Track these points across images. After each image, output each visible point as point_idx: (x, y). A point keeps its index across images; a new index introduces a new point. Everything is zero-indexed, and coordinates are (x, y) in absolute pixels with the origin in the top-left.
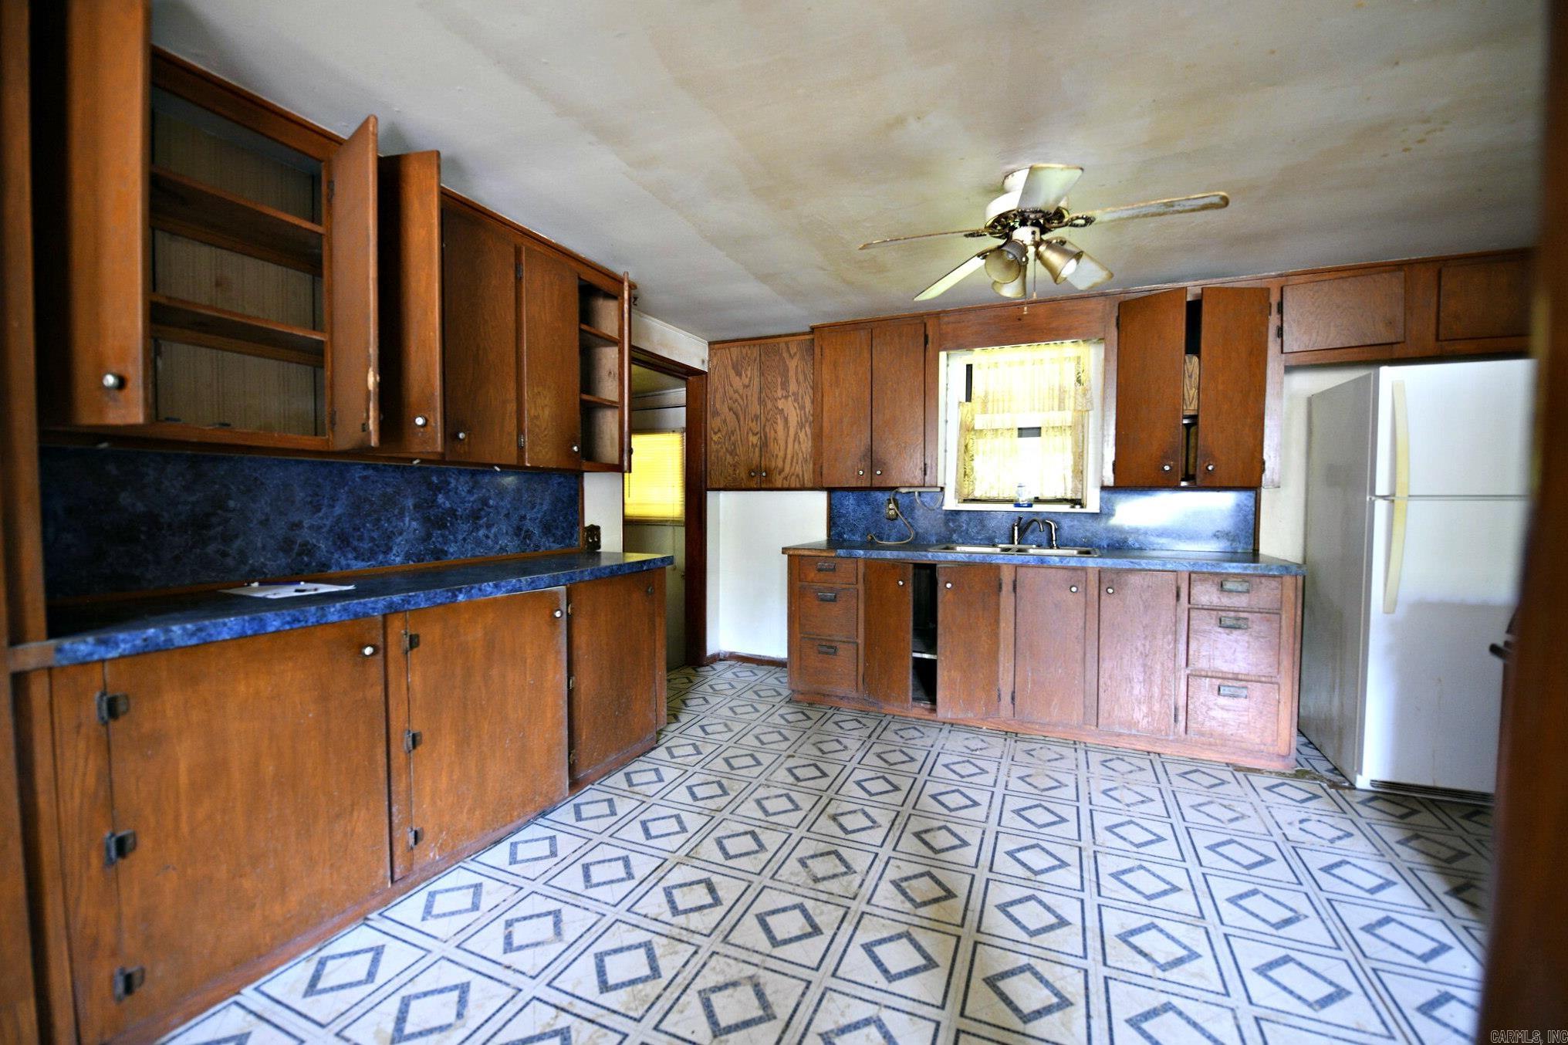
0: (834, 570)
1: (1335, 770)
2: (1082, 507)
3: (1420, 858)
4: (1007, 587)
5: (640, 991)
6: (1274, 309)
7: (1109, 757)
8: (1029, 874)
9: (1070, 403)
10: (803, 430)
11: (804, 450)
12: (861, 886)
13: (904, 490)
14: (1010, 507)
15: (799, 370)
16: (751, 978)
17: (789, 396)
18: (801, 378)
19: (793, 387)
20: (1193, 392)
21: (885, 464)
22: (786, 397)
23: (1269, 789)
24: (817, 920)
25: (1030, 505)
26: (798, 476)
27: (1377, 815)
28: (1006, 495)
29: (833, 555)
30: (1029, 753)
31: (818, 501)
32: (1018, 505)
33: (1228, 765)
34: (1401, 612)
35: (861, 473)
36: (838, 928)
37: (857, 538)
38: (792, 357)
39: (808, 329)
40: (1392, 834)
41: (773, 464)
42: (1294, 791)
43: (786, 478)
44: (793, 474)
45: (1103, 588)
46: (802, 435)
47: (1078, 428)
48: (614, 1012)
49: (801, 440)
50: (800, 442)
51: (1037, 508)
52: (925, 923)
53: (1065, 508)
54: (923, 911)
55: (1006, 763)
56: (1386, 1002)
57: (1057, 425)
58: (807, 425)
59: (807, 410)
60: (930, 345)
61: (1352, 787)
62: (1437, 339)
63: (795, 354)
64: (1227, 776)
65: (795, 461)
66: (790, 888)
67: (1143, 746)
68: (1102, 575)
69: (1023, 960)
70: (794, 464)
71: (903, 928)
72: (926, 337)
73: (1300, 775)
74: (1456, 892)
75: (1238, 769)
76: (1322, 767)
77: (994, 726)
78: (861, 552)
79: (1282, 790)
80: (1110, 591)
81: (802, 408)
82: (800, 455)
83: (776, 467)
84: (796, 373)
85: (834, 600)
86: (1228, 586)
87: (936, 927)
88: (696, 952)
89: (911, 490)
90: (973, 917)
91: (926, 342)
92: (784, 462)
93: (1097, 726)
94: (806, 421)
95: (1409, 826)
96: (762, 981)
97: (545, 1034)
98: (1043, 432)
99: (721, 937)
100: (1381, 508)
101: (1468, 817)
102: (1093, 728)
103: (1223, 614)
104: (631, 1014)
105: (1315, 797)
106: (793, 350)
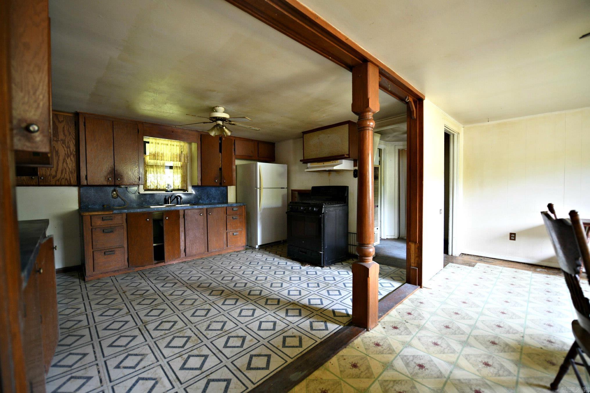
0: (112, 219)
1: (250, 247)
2: (188, 192)
3: (273, 254)
4: (181, 217)
5: (192, 340)
6: (233, 145)
7: (213, 258)
8: (230, 281)
9: (183, 159)
10: (69, 158)
11: (70, 167)
12: (203, 300)
13: (123, 186)
14: (164, 192)
15: (65, 129)
16: (211, 322)
17: (58, 141)
18: (66, 132)
19: (61, 136)
20: (221, 162)
21: (121, 176)
22: (57, 141)
23: (245, 253)
24: (206, 308)
25: (172, 191)
26: (66, 179)
27: (262, 251)
28: (162, 188)
29: (111, 213)
30: (194, 263)
31: (73, 192)
32: (167, 191)
33: (235, 252)
34: (262, 210)
35: (110, 179)
36: (212, 306)
37: (97, 207)
38: (60, 122)
39: (73, 111)
40: (268, 253)
41: (48, 173)
42: (249, 252)
43: (58, 180)
44: (63, 178)
45: (208, 213)
46: (68, 161)
47: (183, 167)
48: (194, 346)
49: (68, 163)
50: (67, 164)
51: (174, 192)
52: (226, 296)
53: (182, 192)
54: (222, 295)
55: (193, 268)
56: (288, 270)
57: (178, 166)
58: (72, 156)
59: (71, 149)
60: (140, 133)
61: (255, 248)
62: (258, 157)
63: (62, 121)
64: (236, 253)
65: (64, 172)
66: (189, 309)
67: (217, 254)
68: (208, 210)
69: (249, 290)
70: (64, 174)
71: (224, 299)
72: (138, 130)
73: (246, 249)
74: (281, 256)
75: (237, 252)
76: (248, 247)
77: (177, 262)
78: (126, 211)
79: (247, 252)
80: (210, 214)
81: (68, 147)
82: (68, 169)
83: (50, 175)
84: (64, 131)
85: (112, 232)
86: (234, 209)
87: (229, 295)
88: (190, 329)
89: (126, 186)
90: (232, 290)
91: (138, 132)
92: (56, 172)
93: (208, 251)
94: (71, 154)
95: (268, 251)
96: (214, 321)
97: (186, 360)
98: (174, 168)
99: (191, 324)
100: (258, 190)
101: (272, 247)
102: (207, 252)
103: (233, 216)
104: (199, 343)
105: (252, 252)
106: (61, 119)
